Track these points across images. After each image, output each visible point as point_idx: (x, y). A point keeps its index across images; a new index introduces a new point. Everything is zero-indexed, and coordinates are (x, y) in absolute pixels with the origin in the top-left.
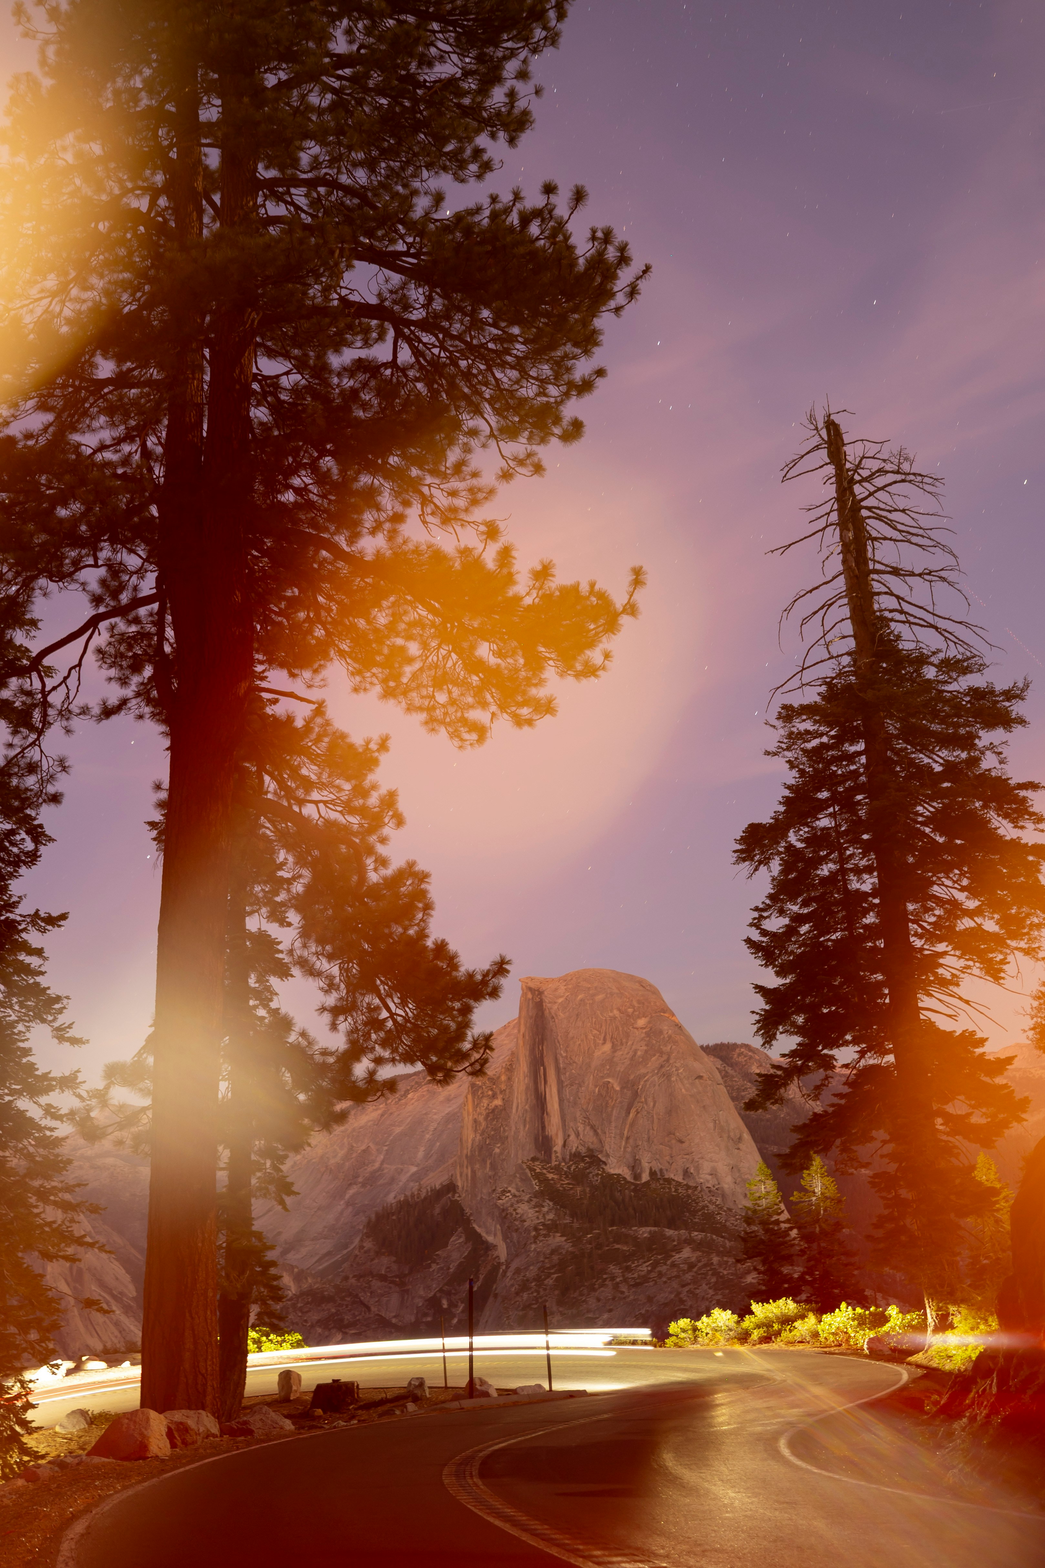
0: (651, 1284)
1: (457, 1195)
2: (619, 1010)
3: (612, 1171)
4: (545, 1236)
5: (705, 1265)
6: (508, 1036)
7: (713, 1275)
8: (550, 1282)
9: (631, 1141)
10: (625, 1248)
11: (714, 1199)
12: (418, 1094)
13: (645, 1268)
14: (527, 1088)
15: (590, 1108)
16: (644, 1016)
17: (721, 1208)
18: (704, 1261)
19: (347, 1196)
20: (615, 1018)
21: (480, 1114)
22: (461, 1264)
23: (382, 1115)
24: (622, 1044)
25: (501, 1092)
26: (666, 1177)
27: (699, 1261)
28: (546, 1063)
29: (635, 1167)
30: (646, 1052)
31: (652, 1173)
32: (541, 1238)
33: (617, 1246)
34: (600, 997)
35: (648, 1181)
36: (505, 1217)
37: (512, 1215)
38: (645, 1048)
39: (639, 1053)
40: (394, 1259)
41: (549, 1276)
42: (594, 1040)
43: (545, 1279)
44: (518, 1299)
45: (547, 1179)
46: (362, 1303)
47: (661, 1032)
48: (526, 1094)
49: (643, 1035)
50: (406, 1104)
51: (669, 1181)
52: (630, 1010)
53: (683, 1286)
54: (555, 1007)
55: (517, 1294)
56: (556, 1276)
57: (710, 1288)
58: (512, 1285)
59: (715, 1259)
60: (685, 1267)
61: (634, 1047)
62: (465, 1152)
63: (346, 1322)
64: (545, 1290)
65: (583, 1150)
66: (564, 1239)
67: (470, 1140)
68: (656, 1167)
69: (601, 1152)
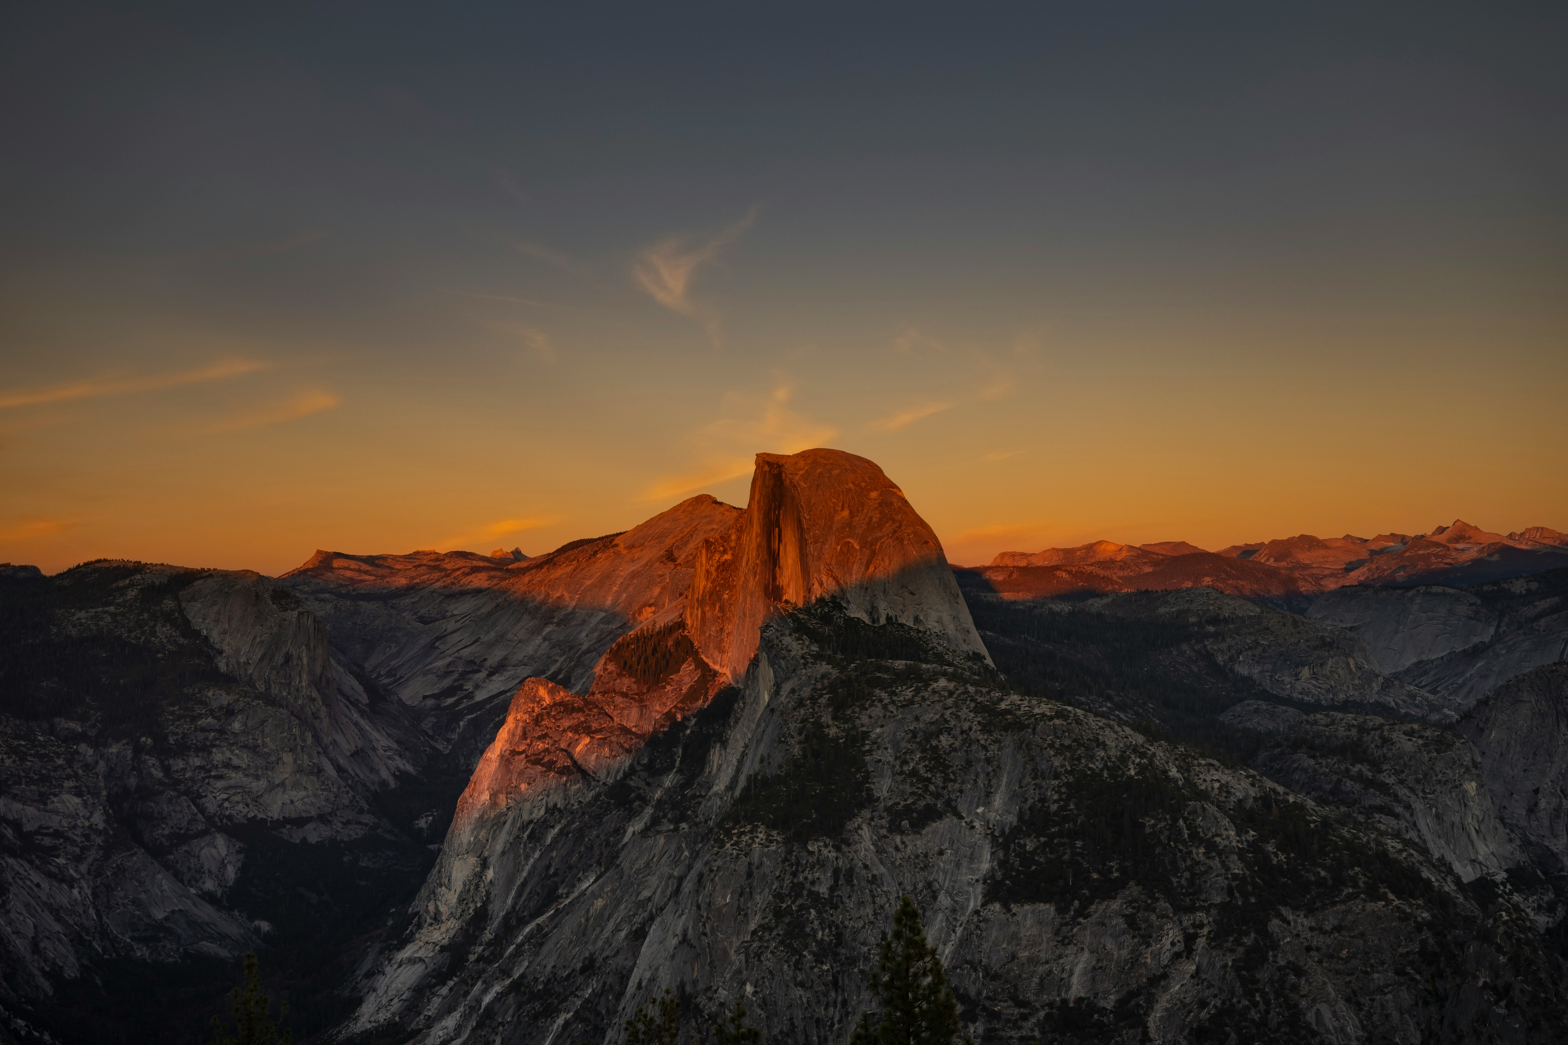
0: (916, 706)
1: (686, 631)
2: (853, 483)
3: (852, 615)
4: (813, 663)
5: (963, 693)
6: (684, 512)
7: (971, 700)
8: (823, 701)
9: (869, 591)
10: (886, 676)
11: (941, 642)
12: (605, 555)
13: (909, 694)
14: (759, 546)
15: (833, 562)
16: (876, 490)
17: (948, 649)
18: (961, 690)
19: (544, 633)
20: (851, 490)
21: (712, 565)
22: (691, 687)
23: (575, 570)
24: (858, 511)
25: (731, 548)
26: (900, 622)
27: (957, 689)
28: (782, 526)
29: (872, 612)
30: (880, 519)
31: (889, 618)
32: (810, 665)
33: (879, 675)
34: (836, 472)
35: (884, 625)
36: (772, 647)
37: (778, 645)
38: (879, 516)
39: (874, 520)
40: (633, 680)
41: (821, 696)
42: (834, 508)
43: (818, 699)
44: (795, 713)
45: (798, 618)
46: (607, 714)
47: (892, 504)
48: (758, 550)
49: (876, 505)
50: (595, 562)
51: (902, 625)
52: (863, 484)
53: (946, 709)
54: (797, 478)
55: (794, 709)
56: (827, 696)
57: (970, 711)
58: (789, 702)
59: (971, 689)
60: (946, 694)
61: (869, 515)
62: (696, 596)
63: (593, 729)
64: (819, 707)
65: (827, 597)
66: (830, 667)
67: (701, 587)
68: (892, 613)
69: (843, 599)
